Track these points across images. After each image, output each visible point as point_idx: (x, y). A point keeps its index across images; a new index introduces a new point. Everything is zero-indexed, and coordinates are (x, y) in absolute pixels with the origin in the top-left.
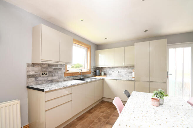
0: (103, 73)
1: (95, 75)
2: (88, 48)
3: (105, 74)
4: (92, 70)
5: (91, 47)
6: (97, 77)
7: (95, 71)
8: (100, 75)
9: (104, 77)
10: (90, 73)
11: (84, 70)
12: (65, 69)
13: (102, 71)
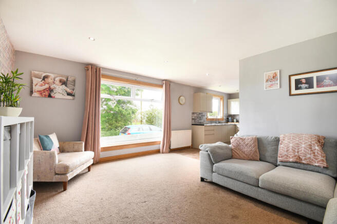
0: (235, 120)
1: (228, 121)
2: (221, 99)
3: (237, 121)
4: (225, 118)
5: (223, 97)
6: (229, 123)
7: (228, 119)
8: (233, 121)
9: (237, 124)
10: (223, 119)
11: (219, 117)
12: (207, 115)
13: (234, 119)
